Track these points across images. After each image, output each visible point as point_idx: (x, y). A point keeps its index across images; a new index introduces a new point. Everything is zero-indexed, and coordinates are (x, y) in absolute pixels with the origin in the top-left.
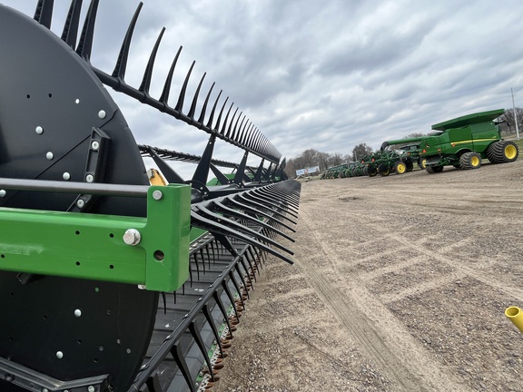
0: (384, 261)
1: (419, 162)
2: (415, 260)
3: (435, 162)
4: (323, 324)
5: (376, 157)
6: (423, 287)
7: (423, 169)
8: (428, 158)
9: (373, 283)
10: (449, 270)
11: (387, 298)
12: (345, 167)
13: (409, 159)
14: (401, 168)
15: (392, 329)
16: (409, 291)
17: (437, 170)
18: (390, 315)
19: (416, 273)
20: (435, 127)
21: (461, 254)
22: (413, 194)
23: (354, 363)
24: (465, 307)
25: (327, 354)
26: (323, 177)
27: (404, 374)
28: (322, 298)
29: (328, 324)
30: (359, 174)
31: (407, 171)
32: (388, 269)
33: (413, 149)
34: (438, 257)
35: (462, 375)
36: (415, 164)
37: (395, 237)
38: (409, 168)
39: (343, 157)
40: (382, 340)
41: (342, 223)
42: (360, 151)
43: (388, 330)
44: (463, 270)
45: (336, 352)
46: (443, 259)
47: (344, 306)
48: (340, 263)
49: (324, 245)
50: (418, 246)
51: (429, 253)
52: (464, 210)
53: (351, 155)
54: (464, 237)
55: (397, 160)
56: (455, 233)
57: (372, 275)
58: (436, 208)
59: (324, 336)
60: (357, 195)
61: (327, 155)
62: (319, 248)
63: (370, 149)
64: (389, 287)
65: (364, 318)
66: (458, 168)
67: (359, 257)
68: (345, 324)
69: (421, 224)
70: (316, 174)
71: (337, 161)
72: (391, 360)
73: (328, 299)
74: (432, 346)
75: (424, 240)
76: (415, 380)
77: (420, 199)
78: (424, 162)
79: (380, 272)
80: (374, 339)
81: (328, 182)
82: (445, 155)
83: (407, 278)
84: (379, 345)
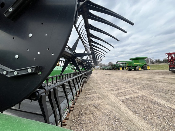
0: (118, 89)
1: (125, 68)
2: (127, 90)
3: (130, 68)
4: (101, 104)
5: (115, 65)
6: (130, 96)
7: (126, 70)
8: (128, 67)
9: (116, 94)
10: (137, 93)
11: (120, 98)
12: (106, 67)
13: (123, 66)
14: (121, 69)
15: (123, 106)
16: (126, 97)
17: (130, 70)
18: (121, 102)
19: (127, 93)
20: (130, 59)
21: (139, 89)
22: (124, 75)
23: (111, 115)
24: (143, 102)
25: (103, 112)
26: (100, 69)
27: (127, 119)
28: (101, 97)
29: (103, 104)
30: (110, 69)
31: (122, 70)
32: (120, 91)
33: (124, 64)
34: (133, 89)
35: (145, 120)
36: (124, 68)
37: (121, 84)
38: (123, 69)
39: (106, 65)
40: (120, 109)
41: (106, 79)
42: (110, 64)
43: (121, 106)
44: (141, 93)
45: (106, 112)
46: (135, 90)
47: (107, 100)
48: (106, 89)
49: (101, 84)
50: (127, 86)
51: (131, 88)
52: (139, 79)
53: (108, 64)
54: (140, 85)
55: (120, 66)
56: (137, 84)
57: (115, 92)
58: (131, 78)
59: (102, 107)
60: (110, 74)
61: (102, 64)
62: (100, 85)
63: (113, 63)
64: (120, 95)
65: (114, 103)
66: (135, 70)
67: (111, 88)
68: (108, 104)
69: (127, 82)
70: (99, 68)
71: (104, 65)
72: (123, 115)
73: (103, 97)
74: (135, 111)
75: (129, 85)
76: (131, 121)
77: (126, 76)
78: (127, 68)
79: (117, 92)
80: (117, 109)
81: (101, 70)
82: (132, 66)
83: (125, 94)
84: (119, 111)
